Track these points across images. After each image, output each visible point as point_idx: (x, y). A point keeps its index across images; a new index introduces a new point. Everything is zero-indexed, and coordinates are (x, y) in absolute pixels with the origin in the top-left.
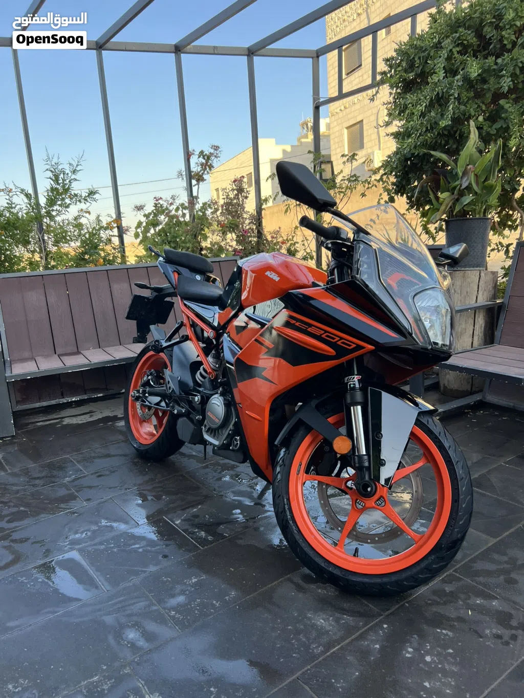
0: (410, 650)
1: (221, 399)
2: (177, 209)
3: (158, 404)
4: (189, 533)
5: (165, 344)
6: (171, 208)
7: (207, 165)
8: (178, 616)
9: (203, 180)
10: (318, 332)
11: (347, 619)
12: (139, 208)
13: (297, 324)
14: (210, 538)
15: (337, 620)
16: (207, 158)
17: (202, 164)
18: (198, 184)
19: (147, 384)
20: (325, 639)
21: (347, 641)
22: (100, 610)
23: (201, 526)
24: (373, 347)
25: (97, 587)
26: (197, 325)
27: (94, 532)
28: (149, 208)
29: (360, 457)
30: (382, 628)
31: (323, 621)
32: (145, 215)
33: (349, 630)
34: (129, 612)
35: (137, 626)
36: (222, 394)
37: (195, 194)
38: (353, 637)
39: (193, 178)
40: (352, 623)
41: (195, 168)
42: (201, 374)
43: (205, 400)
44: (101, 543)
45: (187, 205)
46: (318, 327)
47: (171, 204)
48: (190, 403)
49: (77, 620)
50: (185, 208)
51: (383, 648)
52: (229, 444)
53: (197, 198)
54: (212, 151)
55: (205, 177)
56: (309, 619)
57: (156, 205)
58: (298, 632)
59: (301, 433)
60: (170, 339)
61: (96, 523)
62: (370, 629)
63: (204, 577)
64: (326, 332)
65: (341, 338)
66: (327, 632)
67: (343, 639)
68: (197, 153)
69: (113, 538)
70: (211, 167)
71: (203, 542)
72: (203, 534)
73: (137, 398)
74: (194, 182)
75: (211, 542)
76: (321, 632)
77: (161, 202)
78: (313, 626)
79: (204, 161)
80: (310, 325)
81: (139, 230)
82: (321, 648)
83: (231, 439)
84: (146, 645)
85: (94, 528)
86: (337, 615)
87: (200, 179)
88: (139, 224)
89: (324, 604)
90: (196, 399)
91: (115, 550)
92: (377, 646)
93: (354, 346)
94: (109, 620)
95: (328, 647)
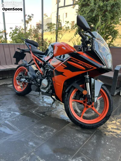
0: (103, 141)
1: (47, 80)
2: (21, 30)
3: (25, 81)
4: (38, 115)
5: (27, 65)
6: (20, 29)
7: (30, 19)
8: (42, 137)
9: (29, 23)
10: (81, 63)
11: (85, 135)
12: (11, 28)
13: (75, 61)
14: (44, 116)
15: (83, 135)
16: (30, 17)
17: (29, 19)
18: (27, 24)
19: (21, 75)
20: (82, 141)
21: (88, 140)
22: (19, 137)
23: (41, 113)
24: (96, 68)
25: (16, 131)
26: (38, 60)
27: (10, 115)
28: (14, 29)
29: (89, 95)
30: (95, 137)
31: (80, 136)
32: (13, 31)
33: (87, 138)
34: (28, 137)
35: (31, 141)
36: (47, 79)
37: (26, 27)
38: (89, 139)
39: (26, 22)
40: (87, 136)
41: (26, 19)
42: (38, 73)
43: (41, 80)
44: (14, 118)
45: (24, 29)
46: (81, 62)
47: (20, 28)
48: (36, 81)
49: (14, 140)
50: (24, 30)
51: (96, 142)
52: (49, 92)
53: (27, 27)
54: (31, 15)
55: (29, 22)
56: (76, 136)
57: (16, 28)
58: (75, 139)
59: (72, 89)
60: (29, 64)
61: (10, 113)
62: (92, 137)
63: (46, 126)
64: (83, 63)
65: (87, 65)
66: (82, 139)
67: (86, 140)
68: (27, 15)
69: (17, 117)
70: (31, 20)
71: (42, 117)
72: (41, 115)
73: (18, 79)
74: (26, 23)
75: (45, 117)
76: (81, 139)
77: (17, 27)
78: (78, 137)
79: (29, 18)
80: (79, 61)
81: (10, 34)
82: (82, 143)
83: (49, 91)
84: (36, 146)
85: (10, 114)
86: (83, 134)
87: (28, 23)
88: (11, 33)
89: (78, 131)
90: (39, 80)
91: (18, 120)
92: (95, 141)
93: (91, 67)
94: (23, 140)
95: (84, 142)
